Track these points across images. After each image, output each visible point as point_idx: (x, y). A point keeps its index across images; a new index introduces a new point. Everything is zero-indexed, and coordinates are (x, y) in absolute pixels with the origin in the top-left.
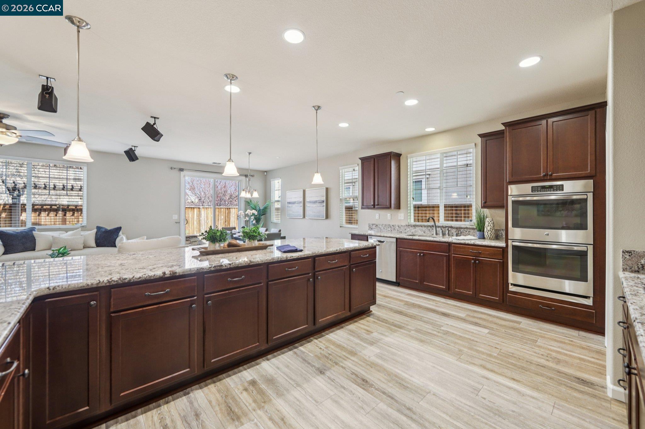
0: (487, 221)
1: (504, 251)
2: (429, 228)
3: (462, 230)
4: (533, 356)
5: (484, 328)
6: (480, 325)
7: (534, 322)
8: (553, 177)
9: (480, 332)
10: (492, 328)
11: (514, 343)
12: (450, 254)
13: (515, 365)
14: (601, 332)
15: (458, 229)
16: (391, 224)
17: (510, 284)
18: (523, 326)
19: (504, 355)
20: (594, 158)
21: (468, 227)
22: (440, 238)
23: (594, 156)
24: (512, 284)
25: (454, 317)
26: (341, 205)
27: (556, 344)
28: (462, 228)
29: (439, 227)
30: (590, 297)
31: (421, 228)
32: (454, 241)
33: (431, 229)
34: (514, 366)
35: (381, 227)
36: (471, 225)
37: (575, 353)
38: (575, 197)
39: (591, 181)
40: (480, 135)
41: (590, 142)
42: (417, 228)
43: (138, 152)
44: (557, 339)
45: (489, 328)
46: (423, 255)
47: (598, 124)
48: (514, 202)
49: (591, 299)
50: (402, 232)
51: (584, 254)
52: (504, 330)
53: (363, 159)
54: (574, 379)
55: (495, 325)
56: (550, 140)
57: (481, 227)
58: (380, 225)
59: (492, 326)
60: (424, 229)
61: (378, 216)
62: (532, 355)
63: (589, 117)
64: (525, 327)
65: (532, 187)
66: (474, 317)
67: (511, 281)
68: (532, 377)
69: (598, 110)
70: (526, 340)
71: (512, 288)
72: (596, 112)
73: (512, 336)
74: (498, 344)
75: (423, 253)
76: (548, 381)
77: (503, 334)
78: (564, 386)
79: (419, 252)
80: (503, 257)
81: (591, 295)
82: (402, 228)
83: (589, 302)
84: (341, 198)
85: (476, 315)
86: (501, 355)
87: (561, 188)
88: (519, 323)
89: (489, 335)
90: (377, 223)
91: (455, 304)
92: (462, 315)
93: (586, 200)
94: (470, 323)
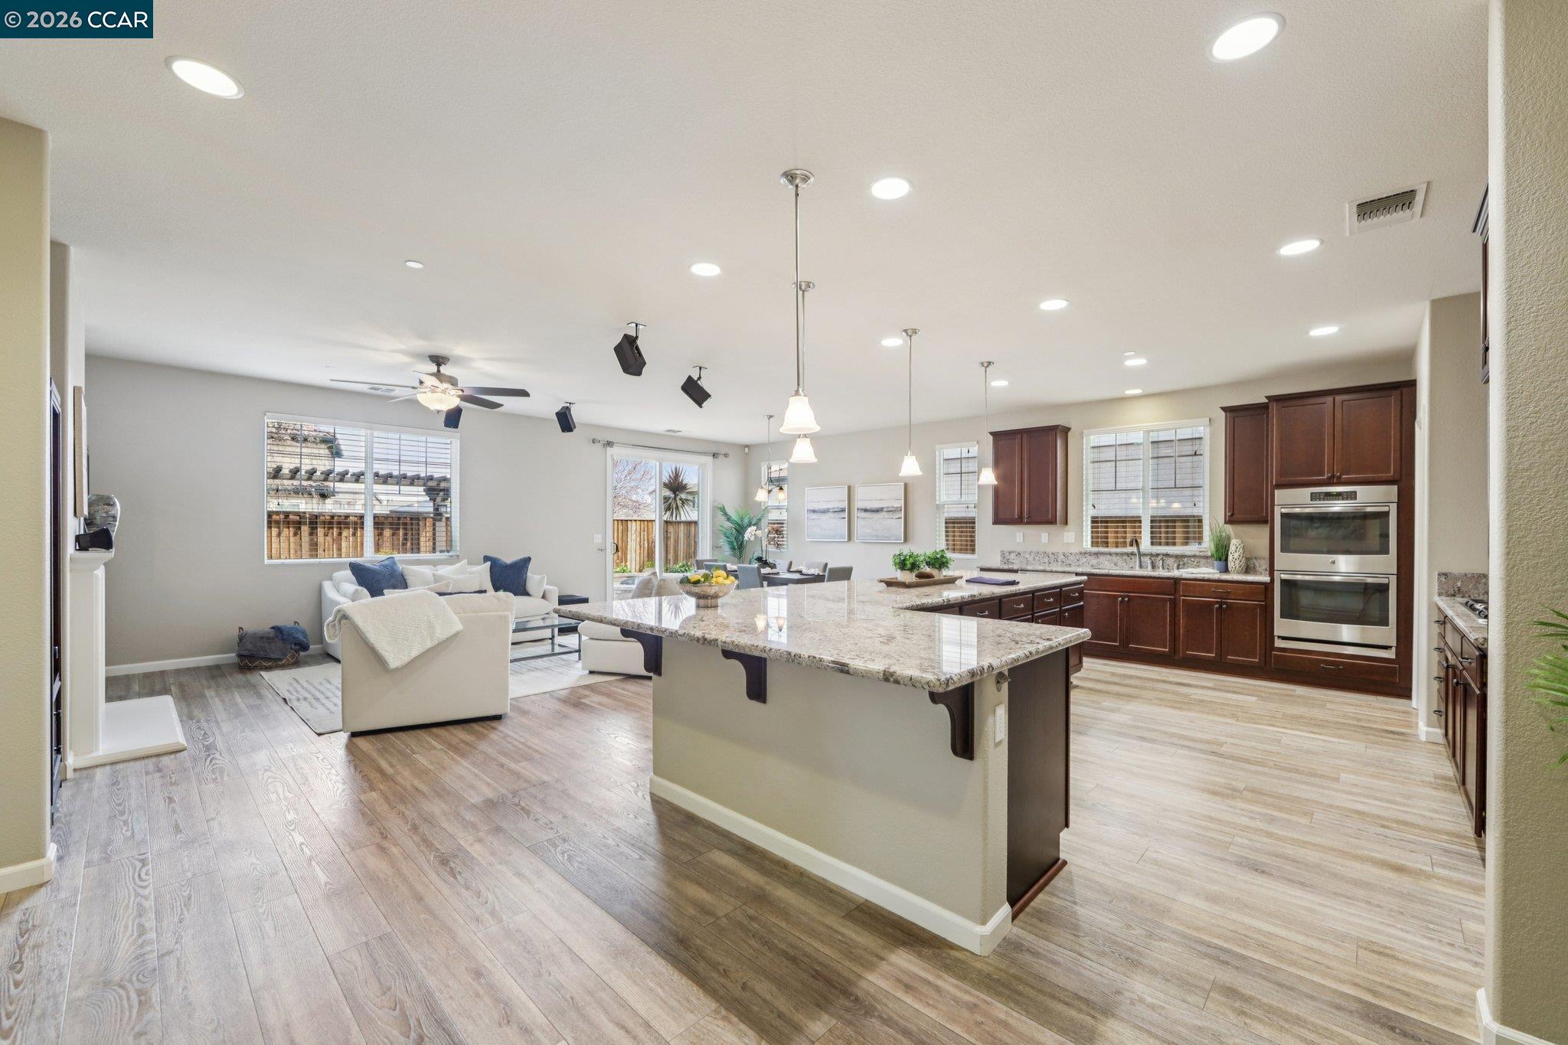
0: (1234, 543)
1: (1270, 588)
2: (1125, 557)
3: (1186, 559)
5: (1249, 695)
8: (1342, 480)
10: (1260, 695)
12: (1177, 596)
14: (1405, 693)
15: (1178, 557)
16: (1050, 550)
17: (1276, 638)
20: (1398, 456)
21: (1198, 554)
22: (1148, 572)
23: (1398, 452)
24: (1279, 637)
26: (938, 515)
28: (1186, 556)
29: (1145, 555)
30: (1391, 647)
31: (1109, 556)
32: (1185, 576)
33: (1128, 559)
35: (1027, 556)
36: (1200, 552)
38: (1369, 509)
39: (1395, 488)
40: (1224, 409)
41: (1394, 432)
42: (1102, 558)
43: (576, 415)
45: (1255, 695)
46: (1129, 600)
47: (1404, 409)
48: (1283, 515)
49: (1394, 649)
50: (1073, 564)
51: (1383, 589)
52: (1277, 697)
53: (996, 435)
54: (1381, 731)
55: (1262, 693)
56: (1338, 428)
57: (1221, 555)
58: (1025, 552)
60: (1115, 559)
61: (1022, 538)
63: (1393, 399)
65: (1312, 494)
66: (1226, 686)
67: (1278, 631)
69: (1405, 390)
71: (1279, 644)
72: (1401, 392)
75: (1127, 596)
79: (1120, 596)
80: (1266, 597)
81: (1394, 643)
82: (1071, 557)
83: (1390, 654)
84: (937, 503)
87: (1352, 496)
90: (1019, 550)
91: (1188, 674)
93: (1386, 514)
94: (1226, 691)
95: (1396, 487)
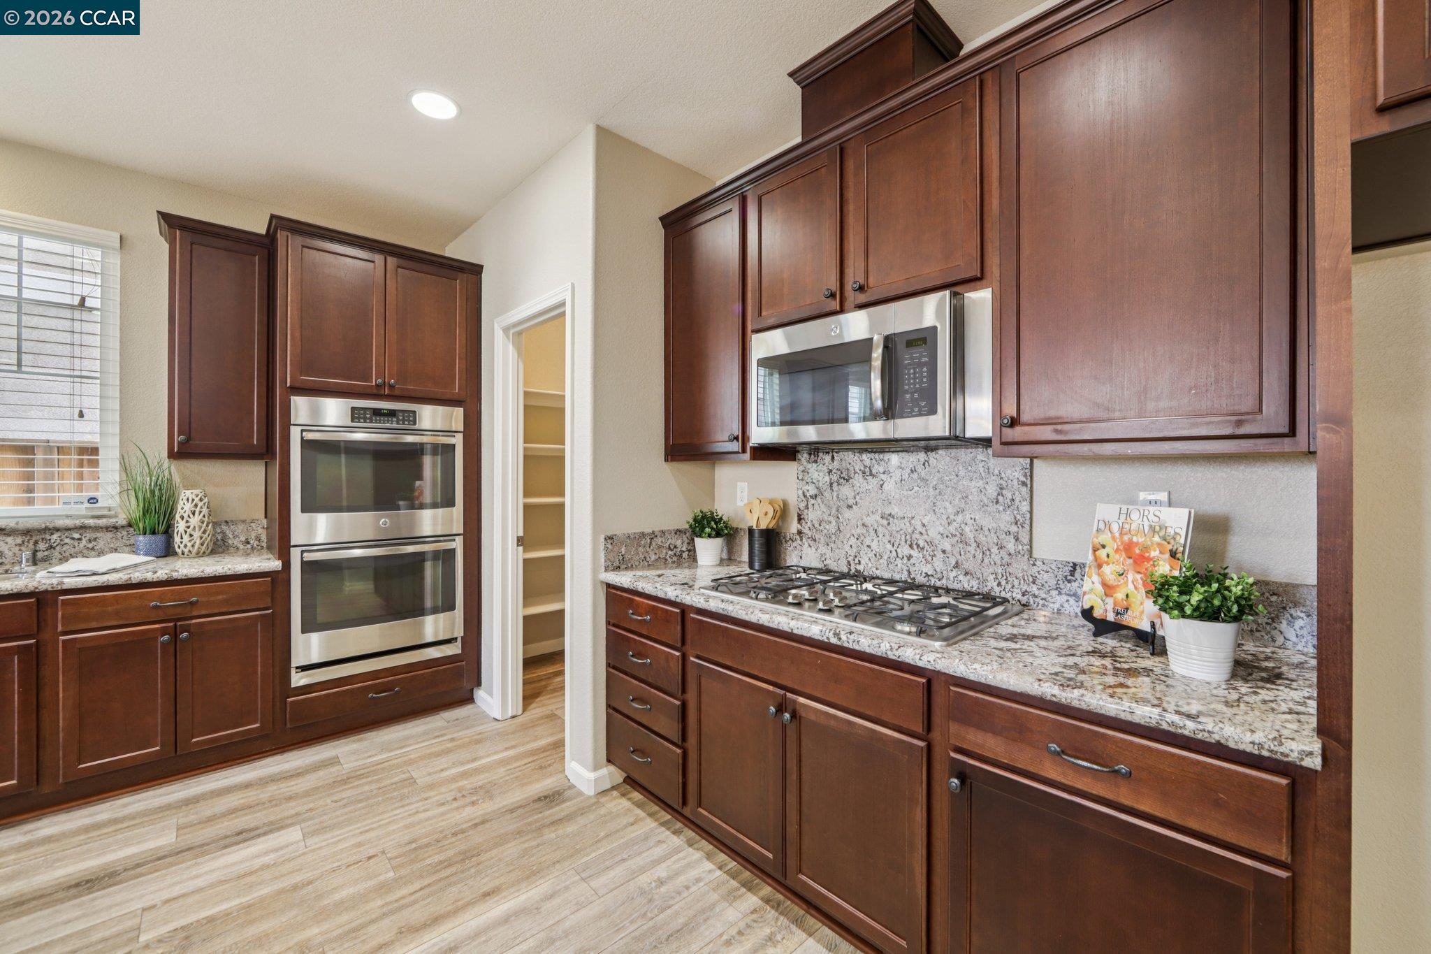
0: (187, 498)
1: (279, 580)
3: (59, 537)
4: (448, 816)
5: (279, 829)
6: (257, 828)
7: (359, 740)
8: (396, 391)
9: (281, 848)
10: (297, 814)
11: (385, 816)
13: (448, 863)
14: (467, 698)
17: (294, 671)
18: (352, 765)
19: (403, 859)
24: (297, 669)
25: (138, 866)
27: (443, 762)
28: (59, 529)
34: (449, 866)
37: (481, 758)
39: (461, 411)
44: (433, 750)
45: (289, 821)
47: (469, 302)
48: (304, 443)
52: (329, 801)
54: (537, 805)
55: (292, 804)
57: (155, 522)
59: (292, 812)
62: (443, 814)
63: (459, 285)
64: (357, 764)
65: (353, 409)
66: (210, 820)
67: (298, 658)
68: (500, 860)
69: (470, 277)
70: (395, 790)
71: (299, 681)
72: (467, 278)
73: (361, 801)
74: (360, 845)
76: (524, 842)
77: (338, 813)
78: (546, 830)
83: (454, 650)
85: (206, 810)
86: (401, 866)
88: (335, 761)
89: (313, 842)
91: (87, 821)
92: (164, 838)
93: (450, 447)
94: (222, 843)
95: (462, 409)
